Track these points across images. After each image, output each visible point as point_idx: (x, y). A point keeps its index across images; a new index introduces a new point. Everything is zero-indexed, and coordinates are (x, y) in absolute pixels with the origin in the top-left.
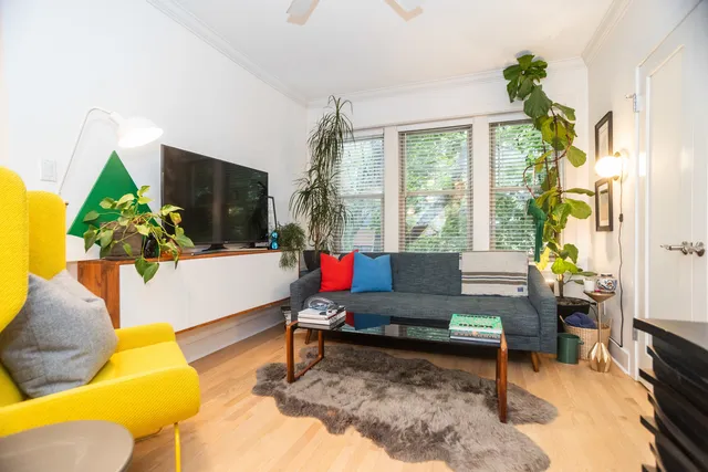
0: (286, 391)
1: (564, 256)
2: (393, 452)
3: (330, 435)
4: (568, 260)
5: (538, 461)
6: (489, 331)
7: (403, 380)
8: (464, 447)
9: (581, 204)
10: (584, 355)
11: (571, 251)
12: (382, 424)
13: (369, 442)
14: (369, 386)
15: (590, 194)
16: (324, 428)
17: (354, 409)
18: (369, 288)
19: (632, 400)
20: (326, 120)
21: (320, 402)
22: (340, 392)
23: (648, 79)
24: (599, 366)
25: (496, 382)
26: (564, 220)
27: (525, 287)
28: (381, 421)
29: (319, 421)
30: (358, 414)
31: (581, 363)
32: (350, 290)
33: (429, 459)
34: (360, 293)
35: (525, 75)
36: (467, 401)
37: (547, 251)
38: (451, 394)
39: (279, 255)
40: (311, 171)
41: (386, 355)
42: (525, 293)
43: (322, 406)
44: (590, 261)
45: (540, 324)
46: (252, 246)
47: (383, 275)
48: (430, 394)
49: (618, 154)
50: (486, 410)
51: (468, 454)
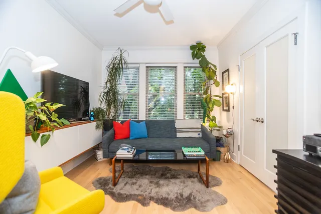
0: (114, 191)
1: (212, 121)
2: (174, 209)
3: (144, 207)
4: (214, 122)
5: (224, 200)
6: (199, 153)
7: (164, 177)
8: (199, 200)
9: (218, 101)
10: (222, 157)
11: (214, 119)
12: (165, 198)
13: (162, 207)
14: (151, 182)
15: (220, 97)
16: (140, 205)
17: (150, 193)
18: (138, 137)
19: (240, 172)
20: (115, 59)
21: (133, 193)
22: (139, 187)
23: (243, 61)
24: (228, 161)
25: (198, 172)
26: (213, 107)
27: (201, 133)
28: (164, 196)
29: (136, 202)
30: (152, 195)
31: (221, 160)
32: (129, 138)
33: (188, 208)
34: (135, 139)
35: (198, 50)
36: (192, 182)
37: (206, 118)
38: (185, 180)
39: (94, 124)
40: (107, 82)
41: (150, 166)
42: (201, 136)
43: (135, 195)
44: (219, 122)
45: (210, 148)
46: (80, 120)
47: (143, 130)
48: (177, 181)
49: (232, 85)
50: (200, 184)
51: (201, 203)
